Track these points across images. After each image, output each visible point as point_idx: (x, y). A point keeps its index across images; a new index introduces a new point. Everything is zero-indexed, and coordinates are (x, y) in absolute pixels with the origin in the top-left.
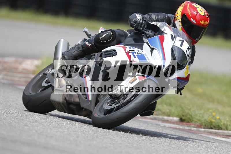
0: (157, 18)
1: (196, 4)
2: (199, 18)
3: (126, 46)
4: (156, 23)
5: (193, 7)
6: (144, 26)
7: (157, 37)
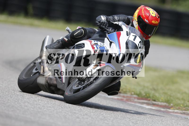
0: (119, 19)
1: (149, 8)
2: (151, 18)
3: (92, 41)
4: (118, 22)
5: (147, 10)
6: (106, 25)
7: (115, 33)
